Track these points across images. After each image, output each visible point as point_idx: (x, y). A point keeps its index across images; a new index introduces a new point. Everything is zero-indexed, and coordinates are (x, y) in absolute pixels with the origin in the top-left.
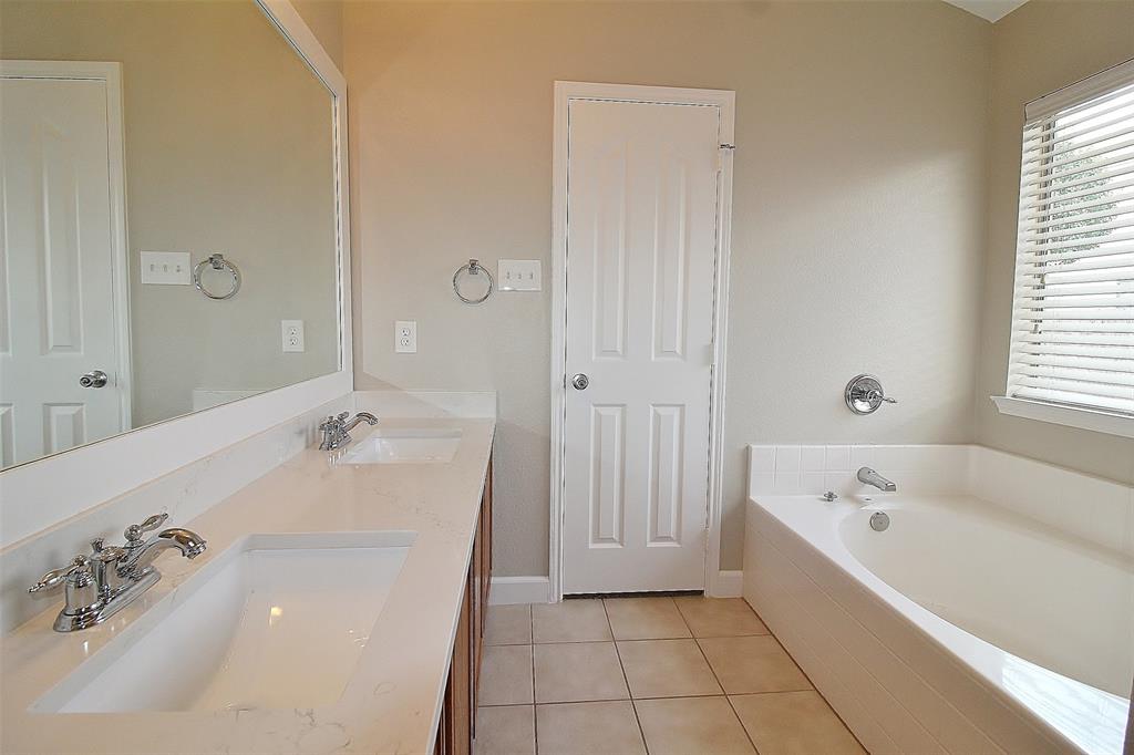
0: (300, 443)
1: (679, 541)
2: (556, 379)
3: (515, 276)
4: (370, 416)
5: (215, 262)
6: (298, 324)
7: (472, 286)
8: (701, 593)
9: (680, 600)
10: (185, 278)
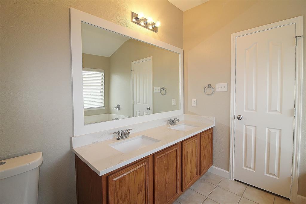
0: (165, 123)
1: (278, 177)
2: (232, 116)
3: (220, 87)
4: (178, 120)
5: (163, 88)
6: (175, 100)
7: (209, 91)
8: (289, 200)
9: (277, 197)
10: (159, 92)
